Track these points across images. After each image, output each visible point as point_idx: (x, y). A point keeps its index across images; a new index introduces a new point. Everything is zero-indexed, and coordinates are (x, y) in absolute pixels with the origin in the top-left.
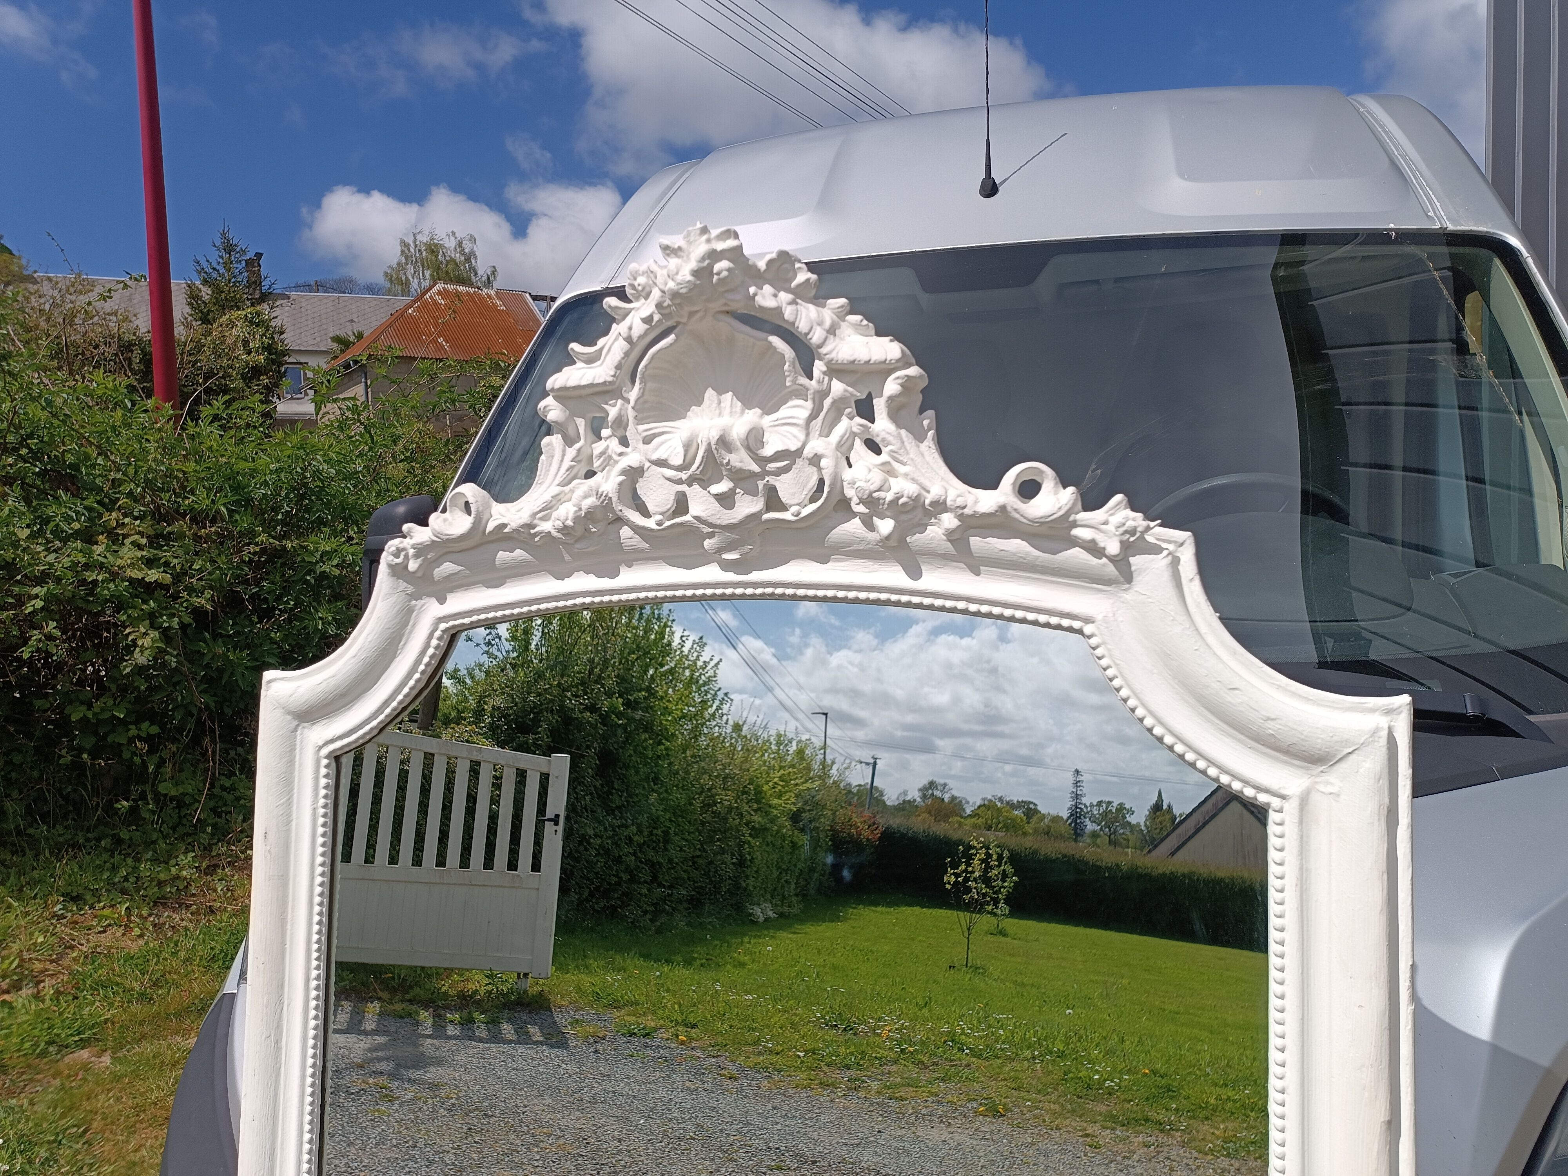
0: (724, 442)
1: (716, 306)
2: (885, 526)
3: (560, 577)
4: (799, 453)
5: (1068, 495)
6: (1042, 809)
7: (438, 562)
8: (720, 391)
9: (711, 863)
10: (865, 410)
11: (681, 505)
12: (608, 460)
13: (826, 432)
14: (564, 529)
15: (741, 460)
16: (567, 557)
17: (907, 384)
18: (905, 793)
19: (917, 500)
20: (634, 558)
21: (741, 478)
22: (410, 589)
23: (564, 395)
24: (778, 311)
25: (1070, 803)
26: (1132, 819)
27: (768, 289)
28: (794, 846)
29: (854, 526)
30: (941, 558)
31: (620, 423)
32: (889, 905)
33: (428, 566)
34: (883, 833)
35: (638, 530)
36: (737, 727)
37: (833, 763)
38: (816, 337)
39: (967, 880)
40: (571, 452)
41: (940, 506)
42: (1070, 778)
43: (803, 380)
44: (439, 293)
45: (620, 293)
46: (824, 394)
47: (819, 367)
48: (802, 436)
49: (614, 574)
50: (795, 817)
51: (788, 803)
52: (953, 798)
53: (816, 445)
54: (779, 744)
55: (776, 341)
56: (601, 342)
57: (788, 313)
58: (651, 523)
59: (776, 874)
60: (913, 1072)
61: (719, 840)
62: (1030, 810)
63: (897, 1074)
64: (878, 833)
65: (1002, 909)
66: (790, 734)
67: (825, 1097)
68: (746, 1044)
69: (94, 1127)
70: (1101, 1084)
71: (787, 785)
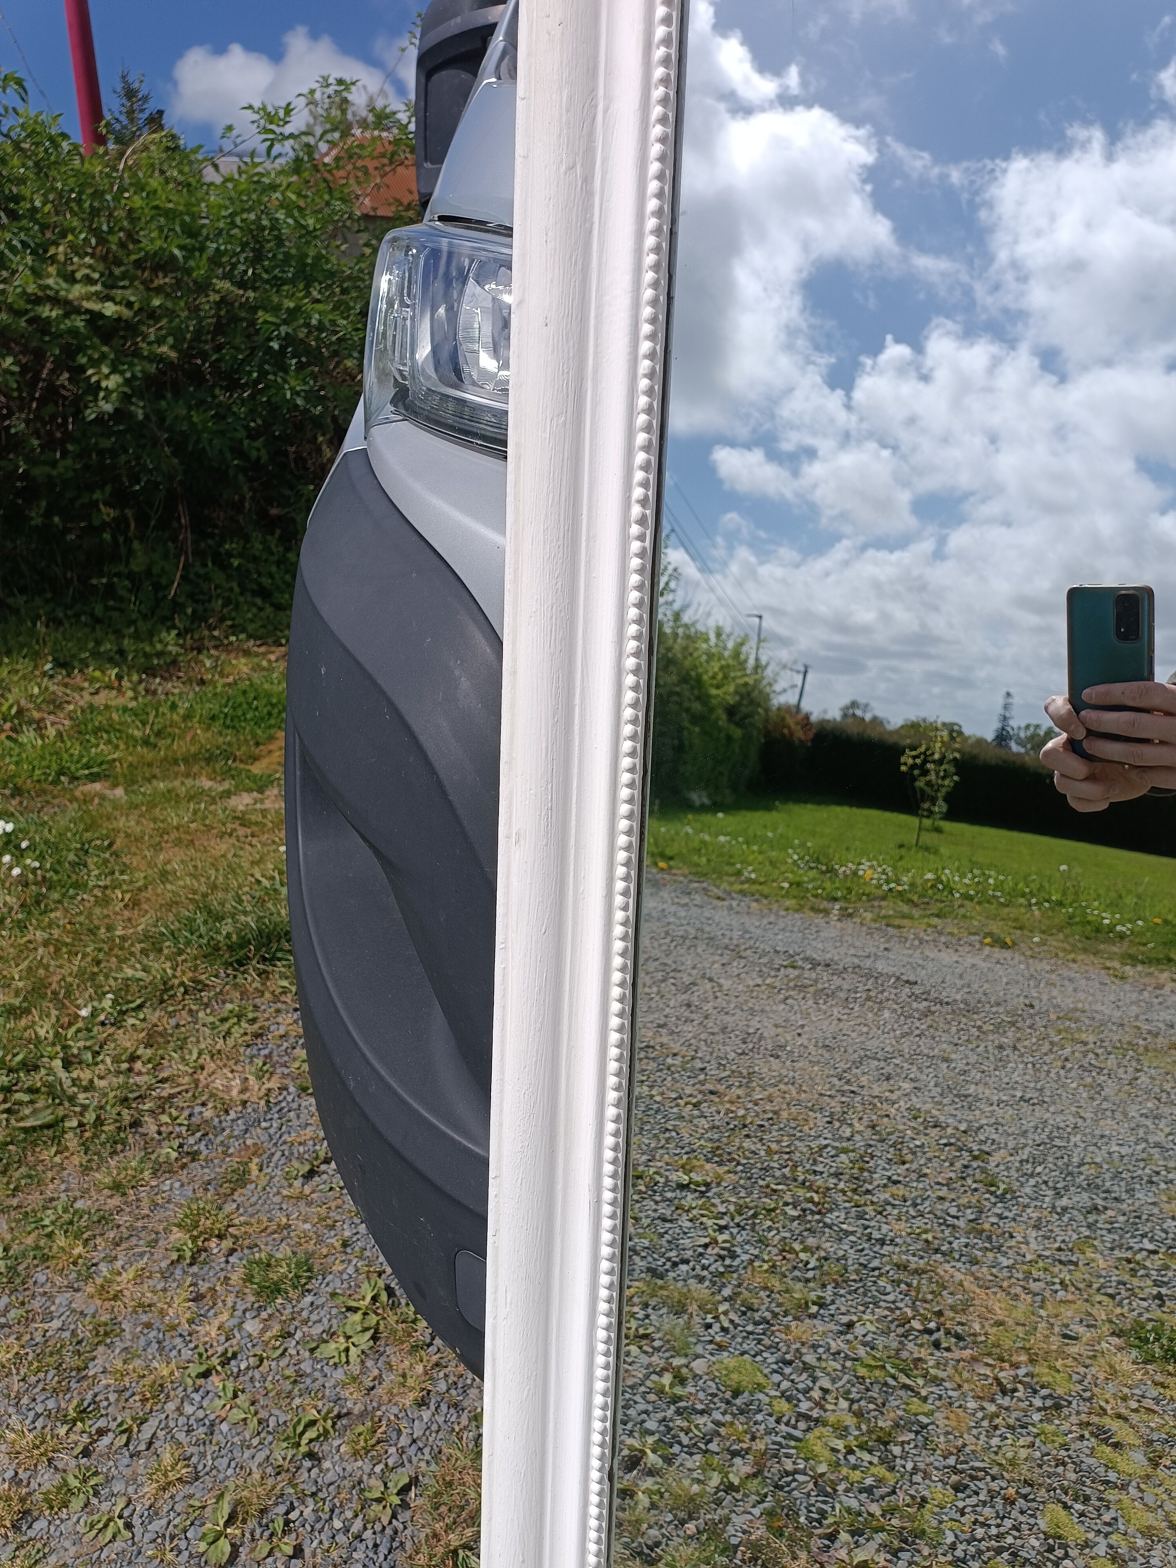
6: (967, 731)
18: (825, 712)
25: (996, 725)
28: (729, 738)
32: (819, 803)
34: (816, 734)
36: (677, 616)
37: (768, 664)
39: (925, 762)
42: (1000, 700)
50: (731, 711)
51: (726, 694)
52: (875, 718)
54: (719, 635)
59: (711, 764)
60: (905, 908)
62: (954, 732)
63: (888, 908)
64: (811, 735)
65: (941, 807)
66: (727, 630)
67: (819, 920)
68: (727, 874)
69: (119, 843)
70: (1111, 928)
71: (725, 677)
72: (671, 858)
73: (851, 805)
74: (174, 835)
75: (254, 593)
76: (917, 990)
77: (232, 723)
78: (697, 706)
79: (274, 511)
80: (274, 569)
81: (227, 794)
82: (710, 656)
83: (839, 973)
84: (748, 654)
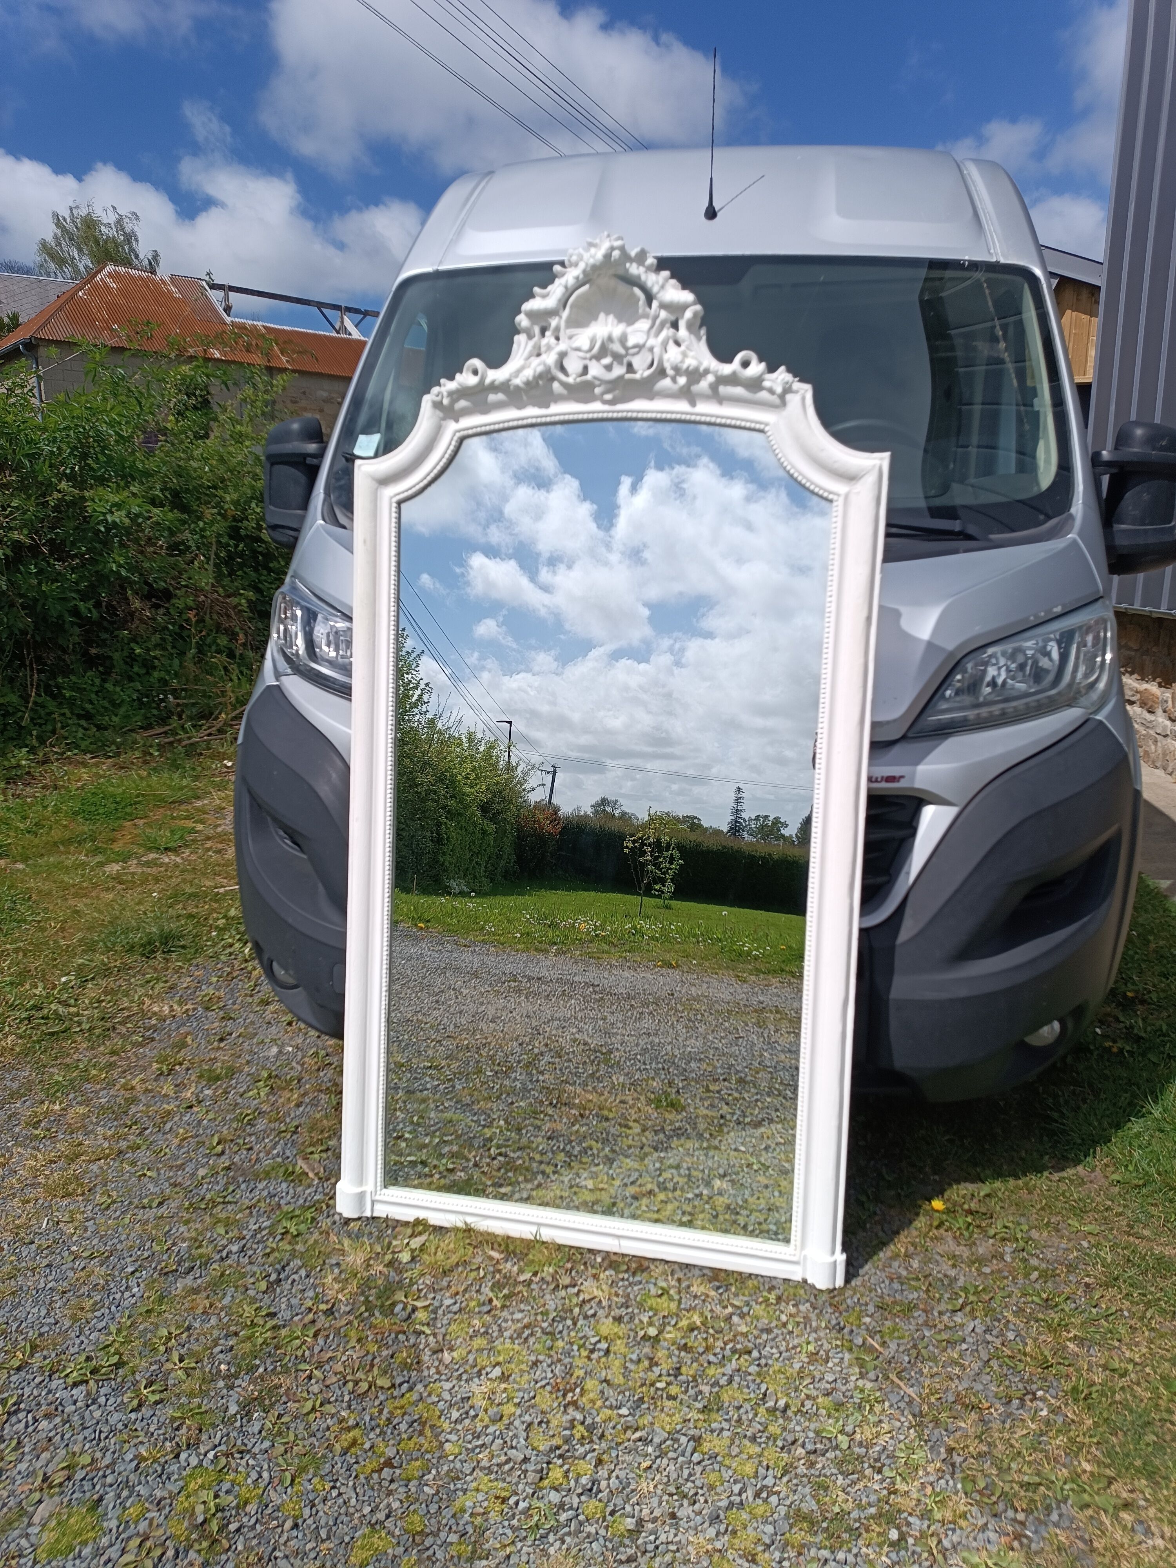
0: (610, 339)
1: (611, 272)
2: (682, 381)
3: (520, 408)
4: (644, 345)
5: (763, 366)
6: (705, 823)
7: (457, 400)
8: (607, 313)
9: (413, 836)
10: (675, 325)
11: (585, 369)
12: (549, 348)
13: (657, 335)
14: (528, 383)
15: (617, 347)
16: (525, 398)
17: (695, 314)
18: (576, 807)
19: (696, 370)
20: (558, 399)
21: (617, 357)
22: (441, 415)
23: (531, 315)
24: (639, 277)
25: (730, 818)
26: (786, 832)
27: (634, 265)
28: (484, 832)
29: (666, 383)
30: (705, 397)
31: (557, 329)
33: (453, 402)
34: (564, 828)
35: (564, 385)
36: (432, 722)
37: (518, 765)
38: (655, 289)
40: (531, 343)
41: (707, 372)
43: (647, 309)
44: (110, 275)
45: (562, 264)
46: (656, 317)
47: (655, 304)
48: (645, 337)
49: (547, 406)
50: (485, 808)
51: (478, 792)
52: (624, 814)
53: (651, 342)
54: (470, 740)
55: (637, 291)
56: (550, 288)
57: (643, 278)
58: (570, 380)
59: (468, 856)
60: (606, 947)
61: (419, 819)
62: (693, 824)
63: (594, 947)
64: (559, 828)
65: (669, 887)
66: (479, 735)
67: (541, 957)
68: (473, 930)
69: (34, 897)
70: (749, 953)
71: (477, 777)
72: (428, 921)
73: (597, 890)
74: (72, 890)
75: (79, 717)
76: (597, 989)
77: (89, 817)
78: (452, 803)
79: (93, 651)
80: (93, 696)
81: (101, 864)
82: (463, 760)
83: (546, 983)
84: (498, 757)
